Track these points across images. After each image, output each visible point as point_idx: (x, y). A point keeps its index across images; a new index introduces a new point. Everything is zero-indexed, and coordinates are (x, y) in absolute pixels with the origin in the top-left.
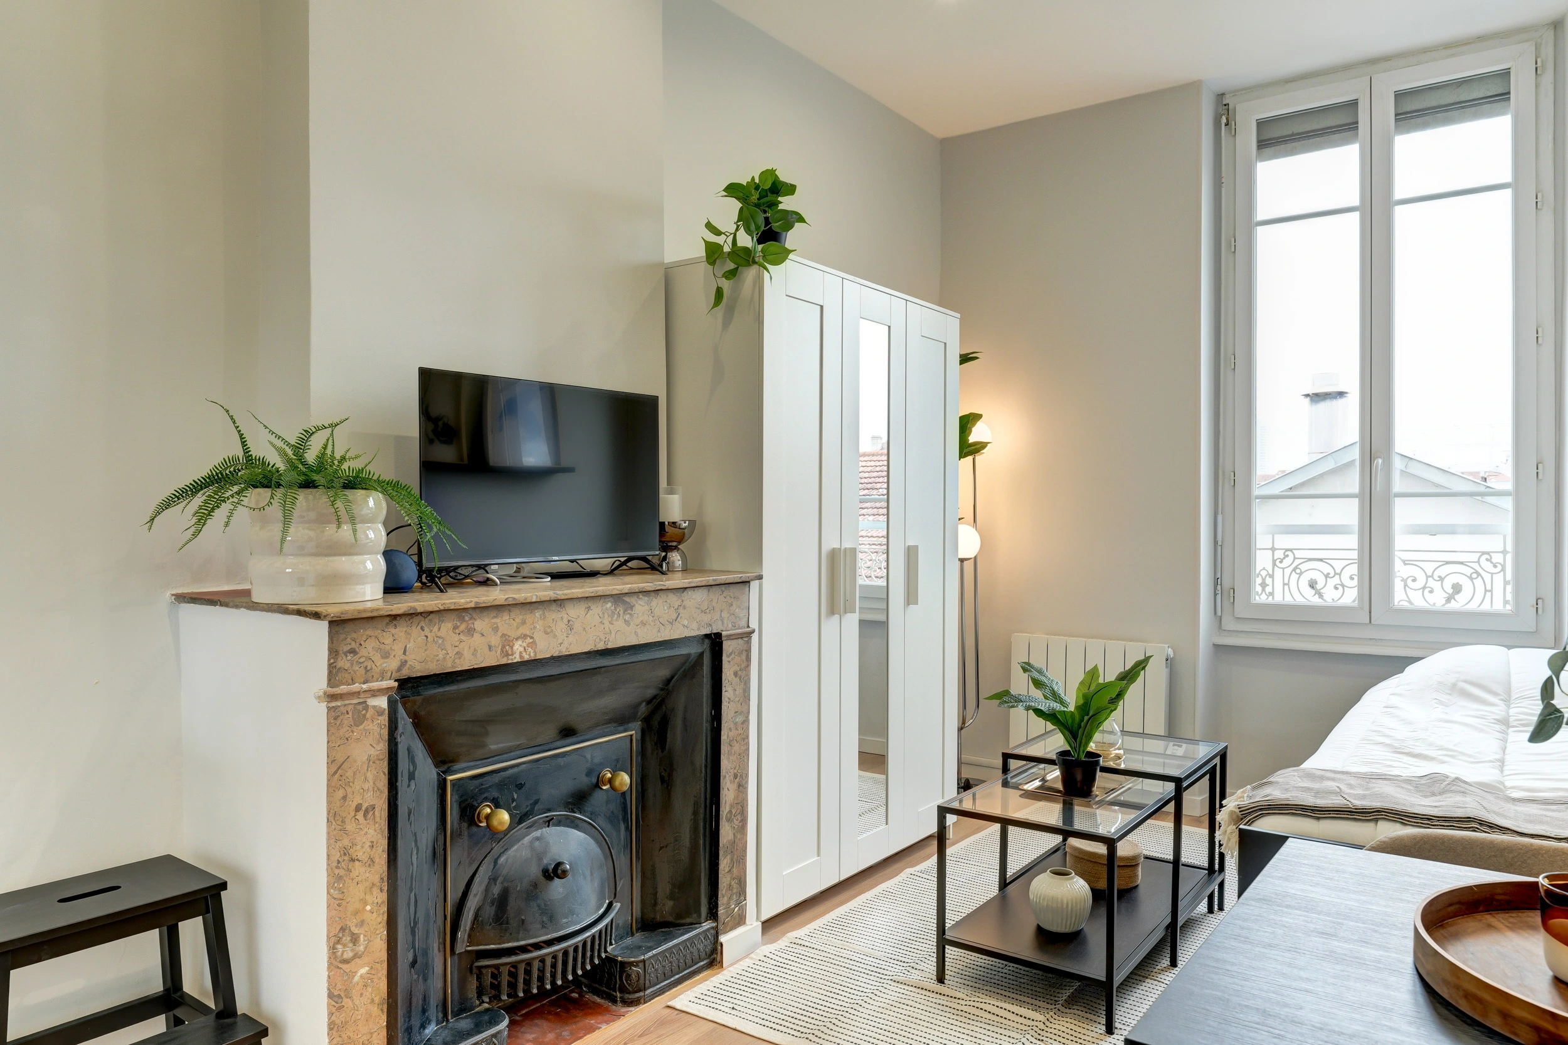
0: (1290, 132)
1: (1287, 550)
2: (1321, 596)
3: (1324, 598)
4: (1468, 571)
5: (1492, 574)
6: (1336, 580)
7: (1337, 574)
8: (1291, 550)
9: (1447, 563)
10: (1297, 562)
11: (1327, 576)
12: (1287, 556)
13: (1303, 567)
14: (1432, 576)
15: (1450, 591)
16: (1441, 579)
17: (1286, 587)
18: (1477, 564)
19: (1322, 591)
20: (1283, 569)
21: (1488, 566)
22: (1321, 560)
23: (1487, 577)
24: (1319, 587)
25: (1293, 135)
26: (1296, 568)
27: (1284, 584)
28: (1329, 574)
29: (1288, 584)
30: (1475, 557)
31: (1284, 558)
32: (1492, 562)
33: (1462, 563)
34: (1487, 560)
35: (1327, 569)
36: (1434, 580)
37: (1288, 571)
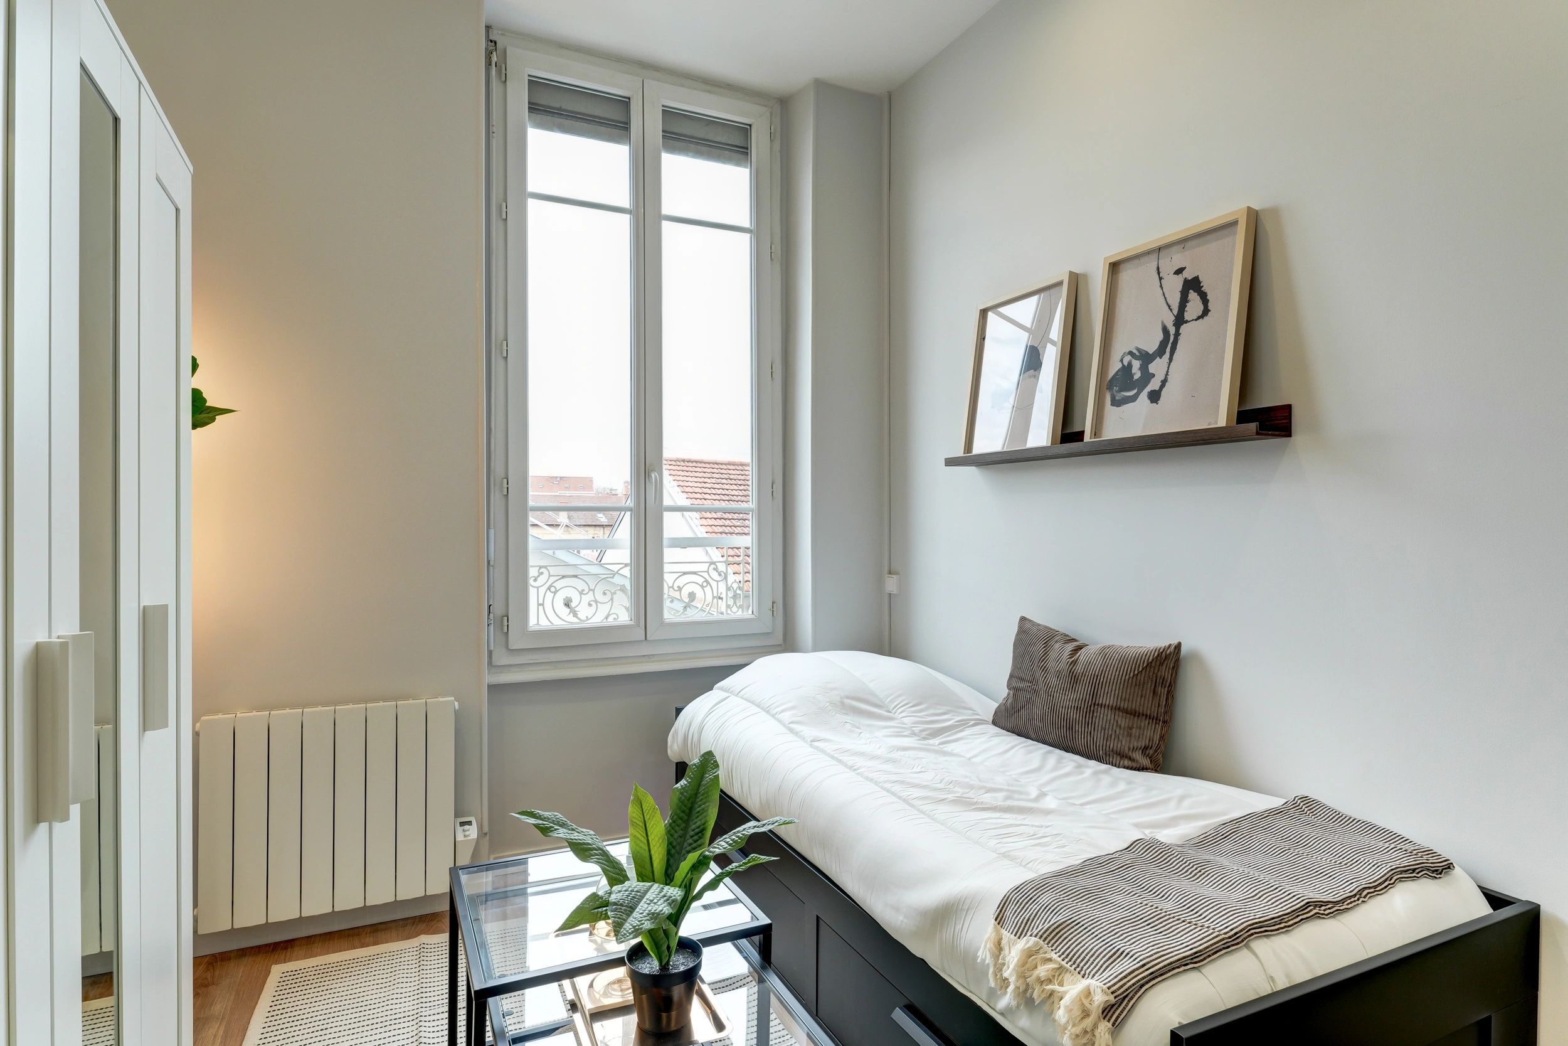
0: (557, 105)
1: (541, 567)
2: (575, 615)
3: (579, 616)
4: (700, 580)
5: (717, 581)
6: (590, 597)
7: (591, 590)
8: (545, 567)
9: (685, 573)
10: (552, 579)
11: (581, 593)
12: (542, 573)
13: (558, 585)
14: (672, 587)
15: (687, 600)
16: (680, 589)
17: (541, 608)
18: (706, 573)
19: (576, 609)
20: (538, 588)
21: (714, 575)
22: (576, 576)
23: (714, 584)
24: (573, 605)
25: (560, 109)
26: (551, 586)
27: (539, 605)
28: (583, 590)
29: (543, 605)
30: (705, 567)
31: (538, 576)
32: (717, 571)
33: (695, 573)
34: (714, 569)
35: (580, 585)
36: (674, 590)
37: (542, 590)
